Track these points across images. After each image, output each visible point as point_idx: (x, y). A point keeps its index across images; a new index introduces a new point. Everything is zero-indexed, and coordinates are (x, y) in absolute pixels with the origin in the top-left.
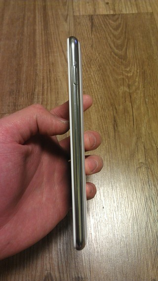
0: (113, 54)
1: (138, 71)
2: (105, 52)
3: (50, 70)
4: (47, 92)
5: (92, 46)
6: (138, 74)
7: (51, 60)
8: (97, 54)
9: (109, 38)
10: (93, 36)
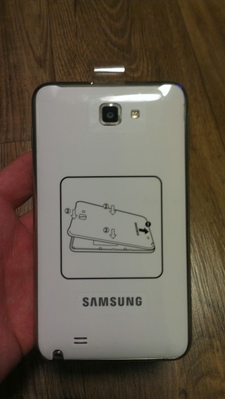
0: (109, 43)
1: (150, 68)
2: (97, 42)
3: (10, 76)
4: (7, 111)
5: (76, 34)
6: (150, 73)
7: (11, 61)
8: (85, 47)
9: (103, 20)
10: (77, 19)
